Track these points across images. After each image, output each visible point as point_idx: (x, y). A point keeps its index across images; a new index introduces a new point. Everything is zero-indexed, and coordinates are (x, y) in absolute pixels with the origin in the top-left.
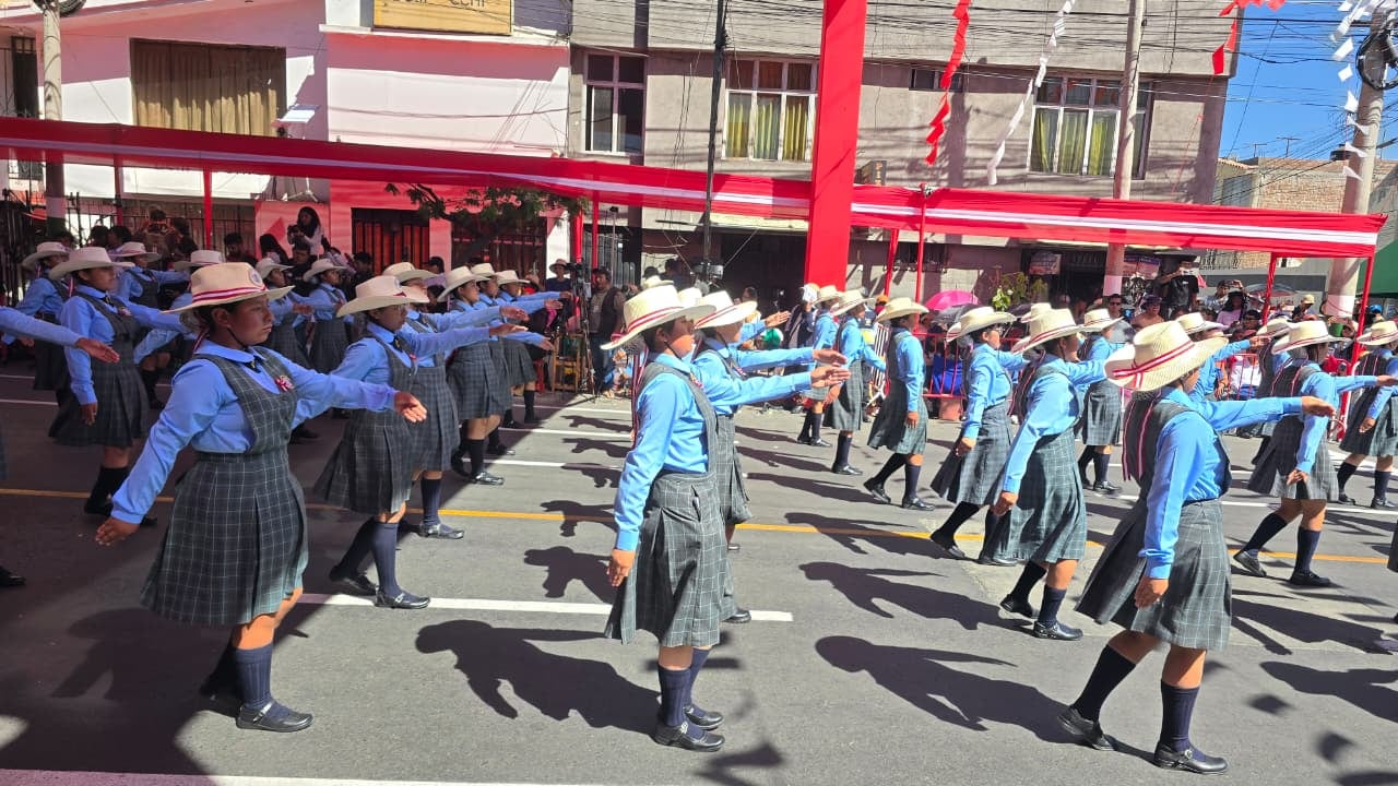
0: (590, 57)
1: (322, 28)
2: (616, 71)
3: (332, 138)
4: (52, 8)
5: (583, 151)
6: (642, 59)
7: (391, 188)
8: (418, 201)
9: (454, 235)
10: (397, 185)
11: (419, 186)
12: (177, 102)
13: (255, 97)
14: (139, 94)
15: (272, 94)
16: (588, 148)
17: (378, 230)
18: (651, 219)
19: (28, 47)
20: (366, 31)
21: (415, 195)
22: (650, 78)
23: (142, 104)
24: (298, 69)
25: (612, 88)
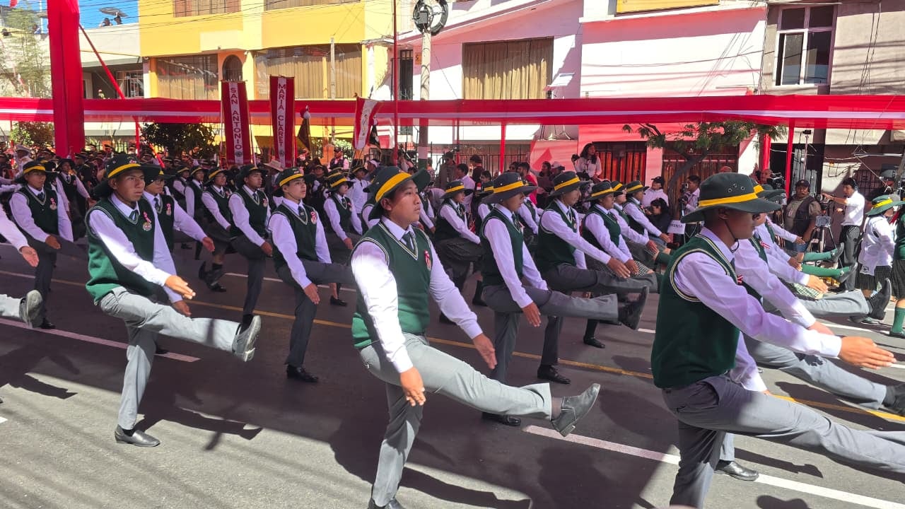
0: (784, 11)
1: (581, 20)
2: (807, 20)
3: (583, 95)
4: (428, 32)
5: (774, 86)
6: (833, 6)
7: (627, 128)
8: (646, 136)
9: (664, 157)
10: (631, 125)
11: (647, 125)
12: (487, 76)
13: (532, 67)
14: (468, 73)
15: (544, 64)
16: (778, 83)
17: (610, 156)
18: (834, 137)
19: (408, 56)
20: (612, 17)
21: (643, 132)
22: (840, 21)
23: (467, 79)
24: (562, 47)
25: (803, 34)
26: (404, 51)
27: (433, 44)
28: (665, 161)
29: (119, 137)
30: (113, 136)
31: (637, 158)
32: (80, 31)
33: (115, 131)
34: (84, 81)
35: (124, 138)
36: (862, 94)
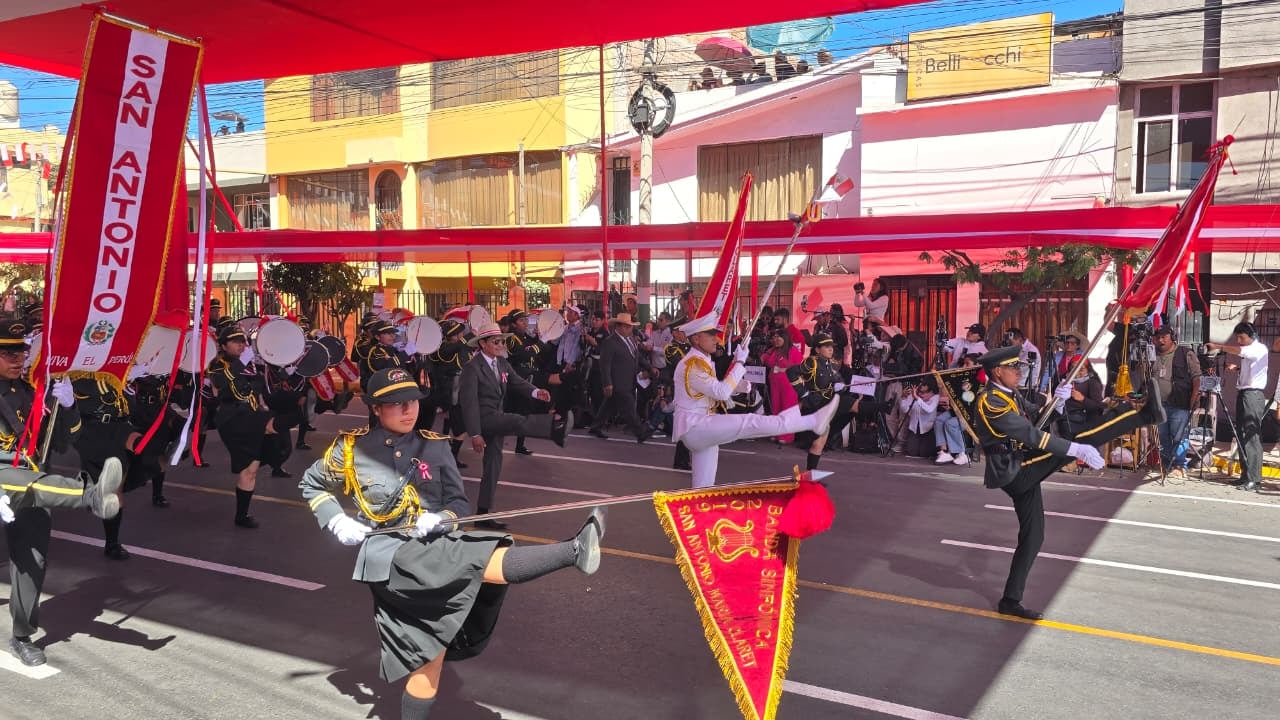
0: (1143, 92)
1: (859, 111)
2: (1176, 102)
3: (864, 213)
4: (649, 133)
5: (1133, 195)
6: (1211, 83)
7: (926, 256)
8: (951, 267)
9: (982, 296)
10: (930, 253)
11: (954, 252)
12: (731, 189)
13: (794, 177)
14: (705, 186)
15: (809, 172)
16: (1139, 190)
17: (904, 296)
18: (1224, 264)
19: (624, 165)
20: (901, 106)
21: (949, 261)
22: (1223, 103)
23: (705, 195)
24: (834, 148)
25: (1171, 121)
26: (618, 158)
27: (655, 149)
28: (983, 300)
29: (236, 282)
30: (228, 281)
31: (943, 296)
32: (187, 144)
33: (230, 274)
34: (191, 210)
35: (242, 284)
36: (1261, 204)
